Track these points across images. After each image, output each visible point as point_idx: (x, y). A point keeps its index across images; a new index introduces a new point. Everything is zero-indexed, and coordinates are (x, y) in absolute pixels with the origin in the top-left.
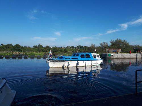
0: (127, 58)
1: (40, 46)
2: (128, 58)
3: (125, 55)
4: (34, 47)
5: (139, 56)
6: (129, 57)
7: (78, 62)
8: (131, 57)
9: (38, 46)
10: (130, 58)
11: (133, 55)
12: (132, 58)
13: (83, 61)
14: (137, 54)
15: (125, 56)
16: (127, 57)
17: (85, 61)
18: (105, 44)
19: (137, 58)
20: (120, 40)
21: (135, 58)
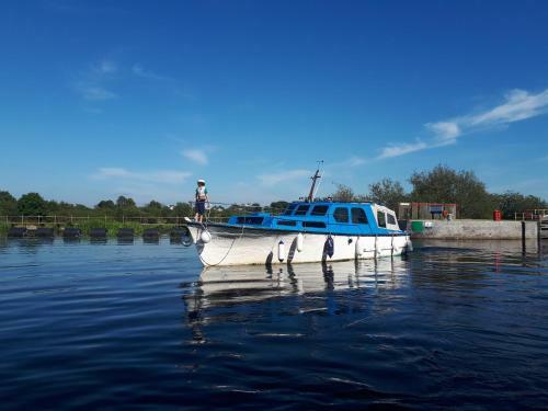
0: (487, 239)
1: (126, 203)
2: (492, 239)
3: (480, 228)
4: (102, 204)
5: (532, 229)
6: (494, 233)
7: (330, 239)
8: (504, 235)
9: (115, 203)
10: (500, 239)
11: (510, 227)
12: (508, 239)
13: (346, 238)
14: (523, 225)
15: (478, 232)
16: (487, 235)
17: (354, 238)
18: (388, 187)
19: (524, 238)
20: (448, 172)
21: (517, 239)
